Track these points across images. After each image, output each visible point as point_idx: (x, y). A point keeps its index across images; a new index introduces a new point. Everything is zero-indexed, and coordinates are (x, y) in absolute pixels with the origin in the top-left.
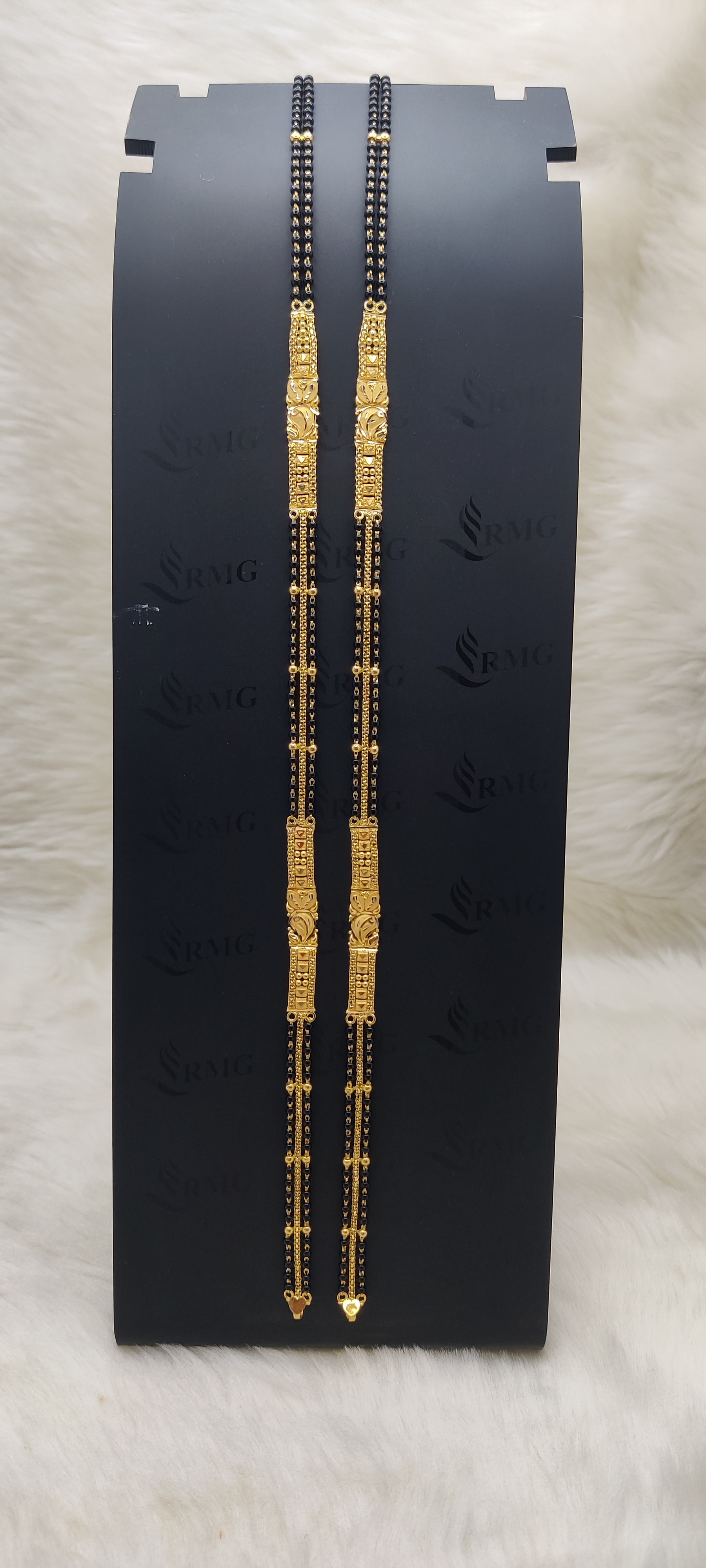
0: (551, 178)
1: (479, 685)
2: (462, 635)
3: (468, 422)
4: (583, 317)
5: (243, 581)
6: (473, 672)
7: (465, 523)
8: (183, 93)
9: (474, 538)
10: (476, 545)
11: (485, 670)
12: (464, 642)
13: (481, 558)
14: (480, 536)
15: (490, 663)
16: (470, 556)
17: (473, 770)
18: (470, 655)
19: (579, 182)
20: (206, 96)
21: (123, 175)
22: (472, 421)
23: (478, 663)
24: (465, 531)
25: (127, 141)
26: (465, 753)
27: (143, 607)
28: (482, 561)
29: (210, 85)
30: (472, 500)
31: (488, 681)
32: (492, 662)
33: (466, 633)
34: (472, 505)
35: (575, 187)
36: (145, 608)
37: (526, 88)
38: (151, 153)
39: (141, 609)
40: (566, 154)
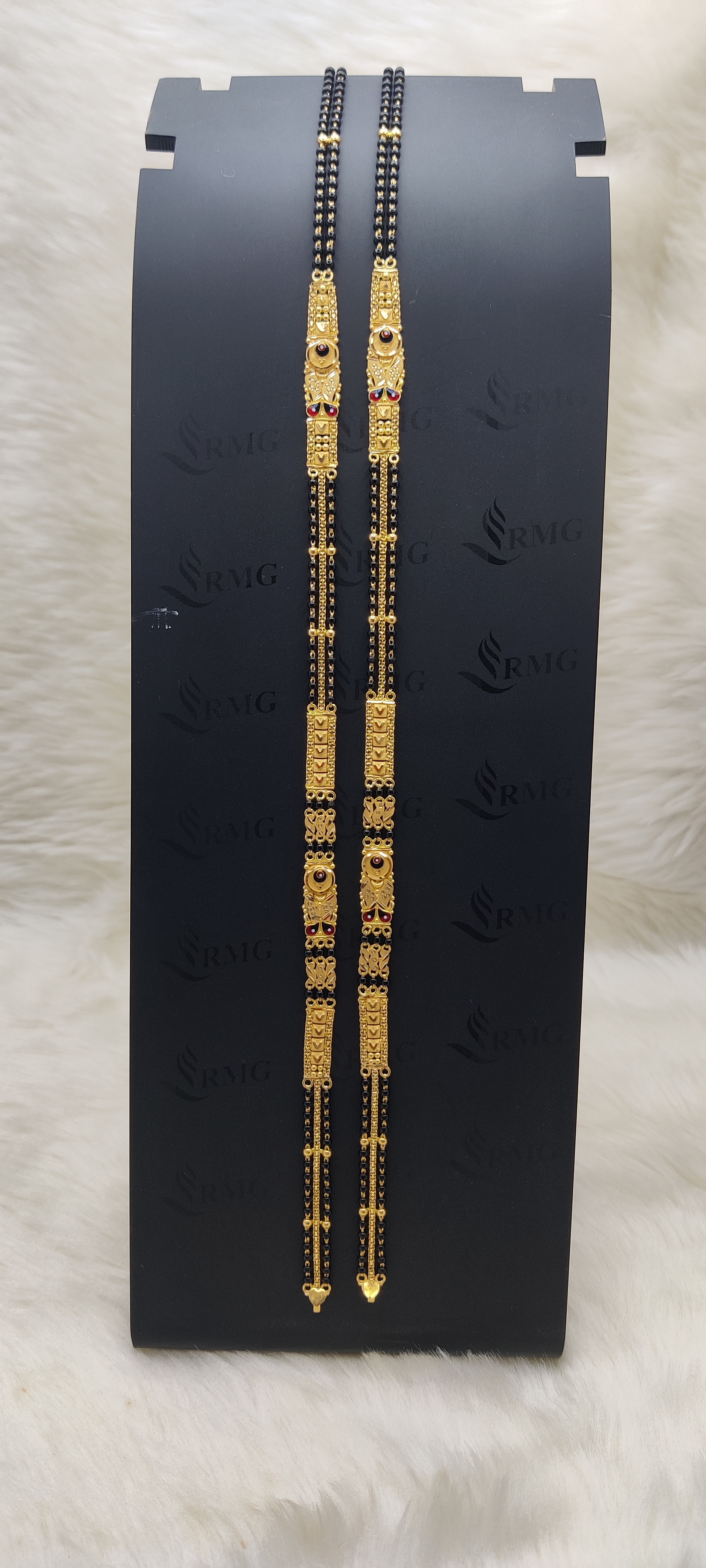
0: (579, 174)
1: (501, 691)
2: (484, 641)
3: (493, 423)
4: (611, 316)
5: (263, 584)
6: (495, 678)
7: (488, 527)
8: (205, 87)
9: (498, 544)
10: (499, 549)
11: (508, 676)
12: (487, 647)
13: (505, 562)
14: (505, 540)
15: (513, 669)
16: (493, 560)
17: (495, 777)
18: (492, 661)
19: (608, 178)
20: (228, 90)
21: (143, 171)
22: (497, 423)
23: (500, 668)
24: (488, 534)
25: (148, 137)
26: (486, 761)
27: (162, 611)
28: (506, 565)
29: (232, 77)
30: (497, 503)
31: (511, 687)
32: (515, 668)
33: (489, 639)
34: (496, 508)
35: (603, 183)
36: (164, 612)
37: (554, 79)
38: (171, 148)
39: (159, 613)
40: (596, 148)
